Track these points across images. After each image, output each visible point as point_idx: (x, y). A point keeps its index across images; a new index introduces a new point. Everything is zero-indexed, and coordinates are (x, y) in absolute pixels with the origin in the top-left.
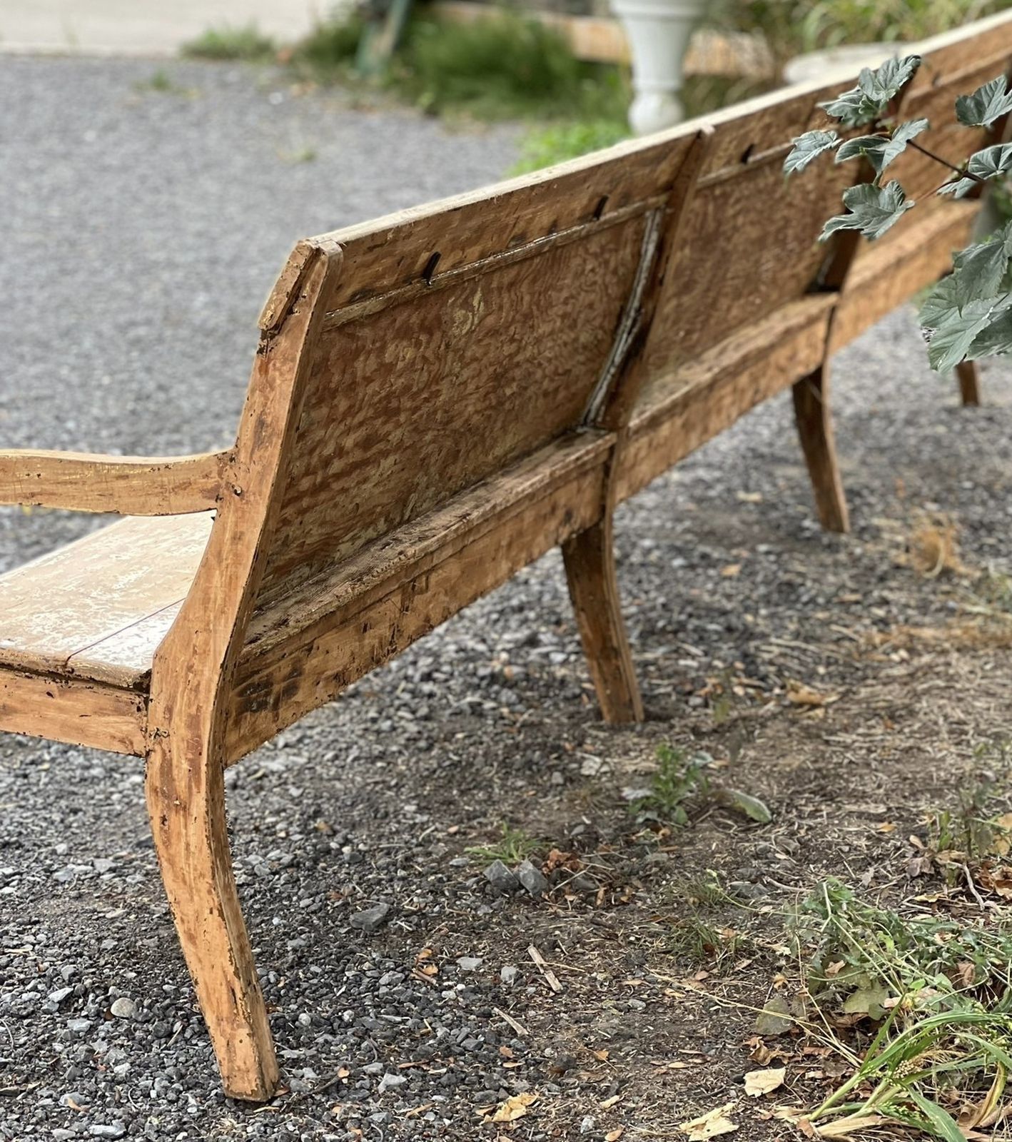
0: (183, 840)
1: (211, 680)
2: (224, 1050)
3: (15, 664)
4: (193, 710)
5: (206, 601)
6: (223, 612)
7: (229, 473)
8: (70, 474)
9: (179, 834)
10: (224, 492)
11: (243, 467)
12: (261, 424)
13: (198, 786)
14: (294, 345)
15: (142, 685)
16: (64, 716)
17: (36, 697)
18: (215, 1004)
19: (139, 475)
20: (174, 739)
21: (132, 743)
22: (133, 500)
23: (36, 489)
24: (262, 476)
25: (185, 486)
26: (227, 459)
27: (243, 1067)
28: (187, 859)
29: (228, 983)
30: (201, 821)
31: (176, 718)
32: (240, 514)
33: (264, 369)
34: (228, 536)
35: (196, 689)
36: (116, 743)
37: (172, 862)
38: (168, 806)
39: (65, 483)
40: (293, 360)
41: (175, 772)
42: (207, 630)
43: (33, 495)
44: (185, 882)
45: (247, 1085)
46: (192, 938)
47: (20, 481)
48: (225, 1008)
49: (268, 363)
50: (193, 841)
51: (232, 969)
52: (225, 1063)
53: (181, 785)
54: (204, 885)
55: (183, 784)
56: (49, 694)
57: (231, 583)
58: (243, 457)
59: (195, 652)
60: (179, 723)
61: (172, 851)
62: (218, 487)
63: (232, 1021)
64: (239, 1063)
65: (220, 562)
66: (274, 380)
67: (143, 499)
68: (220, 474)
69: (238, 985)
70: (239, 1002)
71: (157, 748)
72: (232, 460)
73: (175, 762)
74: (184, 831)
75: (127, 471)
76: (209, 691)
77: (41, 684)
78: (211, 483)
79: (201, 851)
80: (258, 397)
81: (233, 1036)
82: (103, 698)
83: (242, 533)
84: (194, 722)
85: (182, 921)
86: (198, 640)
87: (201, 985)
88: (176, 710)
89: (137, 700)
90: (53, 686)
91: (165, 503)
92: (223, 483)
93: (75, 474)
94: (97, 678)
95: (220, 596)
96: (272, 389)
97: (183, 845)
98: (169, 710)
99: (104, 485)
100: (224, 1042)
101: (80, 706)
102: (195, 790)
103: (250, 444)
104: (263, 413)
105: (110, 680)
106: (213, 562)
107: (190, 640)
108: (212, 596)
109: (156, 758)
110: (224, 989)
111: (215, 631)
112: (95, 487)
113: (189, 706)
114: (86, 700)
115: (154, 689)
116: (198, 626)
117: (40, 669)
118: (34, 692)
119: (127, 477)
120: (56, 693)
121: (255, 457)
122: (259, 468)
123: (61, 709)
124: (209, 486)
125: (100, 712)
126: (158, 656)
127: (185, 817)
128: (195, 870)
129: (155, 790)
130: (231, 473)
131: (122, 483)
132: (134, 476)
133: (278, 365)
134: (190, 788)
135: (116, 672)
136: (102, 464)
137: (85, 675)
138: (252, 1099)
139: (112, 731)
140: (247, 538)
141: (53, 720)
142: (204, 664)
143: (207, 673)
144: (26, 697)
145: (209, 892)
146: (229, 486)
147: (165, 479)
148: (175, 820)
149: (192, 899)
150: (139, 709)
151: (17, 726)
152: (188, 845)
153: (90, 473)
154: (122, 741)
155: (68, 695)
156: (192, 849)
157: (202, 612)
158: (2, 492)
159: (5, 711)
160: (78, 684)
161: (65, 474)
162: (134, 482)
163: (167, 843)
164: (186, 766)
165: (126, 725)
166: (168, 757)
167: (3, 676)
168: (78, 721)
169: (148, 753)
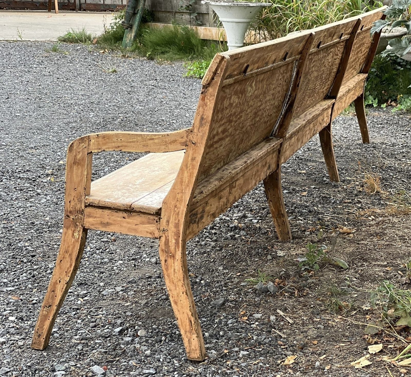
0: (173, 268)
1: (183, 210)
2: (187, 343)
3: (112, 207)
4: (177, 221)
5: (182, 182)
6: (188, 186)
7: (190, 136)
8: (133, 139)
9: (171, 266)
10: (188, 143)
11: (196, 134)
12: (202, 119)
13: (178, 248)
14: (214, 90)
15: (158, 213)
16: (129, 225)
17: (119, 219)
18: (184, 326)
19: (158, 138)
20: (170, 232)
21: (154, 234)
22: (155, 147)
23: (120, 145)
24: (202, 137)
25: (175, 141)
26: (189, 131)
27: (194, 349)
28: (174, 275)
29: (189, 318)
30: (179, 261)
31: (170, 225)
32: (194, 151)
33: (203, 99)
34: (190, 158)
35: (178, 214)
36: (148, 234)
37: (168, 276)
38: (167, 256)
39: (131, 142)
40: (214, 96)
41: (170, 244)
42: (182, 192)
43: (119, 147)
44: (173, 283)
45: (196, 355)
46: (176, 303)
47: (114, 142)
48: (188, 327)
49: (205, 97)
50: (176, 268)
51: (190, 313)
52: (188, 347)
53: (172, 248)
54: (180, 283)
55: (173, 248)
56: (124, 218)
57: (191, 175)
58: (195, 130)
59: (177, 200)
60: (171, 225)
61: (169, 272)
62: (186, 141)
63: (191, 332)
64: (193, 347)
65: (187, 168)
66: (207, 103)
67: (159, 147)
68: (187, 137)
69: (193, 319)
70: (193, 325)
71: (163, 235)
72: (191, 131)
73: (170, 240)
74: (173, 265)
75: (153, 137)
76: (183, 214)
77: (121, 214)
78: (183, 140)
79: (179, 271)
80: (201, 109)
81: (191, 338)
82: (144, 218)
83: (195, 158)
84: (177, 226)
85: (172, 297)
86: (179, 196)
87: (179, 320)
88: (170, 222)
89: (156, 218)
90: (125, 215)
91: (167, 148)
92: (188, 140)
93: (135, 139)
94: (142, 211)
95: (187, 180)
96: (206, 106)
97: (173, 270)
98: (168, 221)
99: (145, 142)
100: (187, 340)
101: (135, 222)
102: (177, 250)
103: (198, 125)
104: (203, 115)
105: (147, 212)
106: (184, 168)
107: (176, 196)
108: (184, 180)
109: (163, 239)
110: (188, 321)
111: (185, 193)
112: (141, 143)
113: (175, 220)
114: (137, 219)
115: (162, 214)
116: (179, 191)
117: (121, 208)
118: (118, 217)
119: (153, 139)
120: (126, 217)
121: (200, 130)
122: (201, 134)
123: (128, 223)
124: (183, 141)
125: (143, 223)
126: (164, 202)
127: (174, 260)
128: (177, 278)
129: (163, 250)
131: (151, 141)
132: (156, 139)
133: (208, 97)
134: (175, 249)
135: (149, 208)
136: (144, 135)
137: (138, 210)
138: (197, 360)
139: (147, 230)
140: (197, 159)
141: (125, 227)
142: (181, 205)
143: (182, 208)
144: (116, 219)
145: (182, 286)
146: (190, 141)
147: (167, 139)
148: (170, 261)
149: (176, 289)
150: (157, 222)
151: (112, 229)
152: (174, 269)
153: (139, 138)
154: (151, 233)
155: (131, 218)
156: (176, 271)
157: (180, 186)
158: (107, 146)
159: (108, 224)
160: (134, 214)
161: (130, 139)
162: (156, 141)
163: (167, 269)
164: (174, 241)
165: (152, 228)
166: (167, 238)
167: (107, 212)
168: (134, 227)
169: (160, 237)
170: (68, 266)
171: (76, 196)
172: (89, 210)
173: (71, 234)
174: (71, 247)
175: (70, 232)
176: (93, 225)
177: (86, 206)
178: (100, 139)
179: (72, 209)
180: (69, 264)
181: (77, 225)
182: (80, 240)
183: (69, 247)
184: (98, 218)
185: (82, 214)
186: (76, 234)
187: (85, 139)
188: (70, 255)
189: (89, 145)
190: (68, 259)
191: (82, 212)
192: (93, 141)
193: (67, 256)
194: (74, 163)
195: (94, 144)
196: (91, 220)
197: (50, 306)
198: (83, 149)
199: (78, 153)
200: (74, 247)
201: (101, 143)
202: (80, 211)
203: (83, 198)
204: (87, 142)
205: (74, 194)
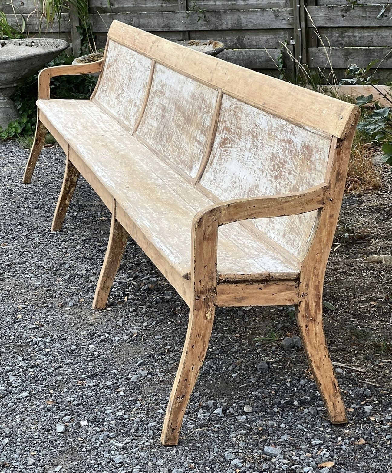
0: (314, 332)
1: (323, 271)
2: (332, 407)
3: (250, 279)
4: (317, 283)
5: (320, 242)
6: (327, 245)
7: (327, 193)
8: (266, 204)
9: (313, 330)
10: (326, 201)
11: (332, 190)
12: (338, 173)
13: (319, 311)
14: (349, 143)
15: (298, 279)
16: (266, 296)
17: (255, 291)
18: (328, 391)
19: (293, 200)
20: (310, 295)
21: (293, 300)
22: (291, 210)
23: (253, 212)
24: (339, 192)
25: (311, 201)
26: (326, 188)
27: (339, 411)
28: (316, 339)
29: (333, 381)
30: (320, 324)
31: (310, 288)
32: (332, 208)
33: (338, 153)
34: (328, 216)
35: (318, 275)
36: (287, 301)
37: (310, 341)
38: (308, 321)
39: (265, 208)
40: (349, 148)
41: (310, 308)
42: (321, 252)
43: (252, 214)
44: (315, 348)
45: (341, 418)
46: (318, 368)
47: (247, 210)
48: (332, 391)
49: (340, 151)
50: (318, 332)
51: (334, 376)
52: (333, 412)
53: (313, 312)
54: (322, 347)
55: (313, 311)
56: (260, 289)
57: (329, 233)
58: (332, 187)
59: (317, 261)
60: (311, 289)
61: (310, 337)
62: (323, 199)
63: (335, 395)
64: (338, 410)
65: (325, 227)
66: (342, 157)
67: (295, 208)
68: (324, 194)
69: (336, 381)
70: (337, 388)
71: (304, 300)
72: (328, 188)
73: (310, 304)
74: (314, 329)
75: (289, 199)
76: (322, 275)
77: (257, 285)
78: (320, 198)
79: (321, 335)
80: (337, 164)
81: (335, 401)
82: (281, 285)
83: (333, 214)
84: (317, 288)
85: (315, 362)
86: (318, 257)
87: (323, 385)
88: (310, 285)
89: (295, 284)
90: (261, 285)
91: (303, 209)
92: (325, 198)
93: (269, 204)
94: (282, 278)
95: (326, 239)
96: (342, 160)
97: (314, 334)
98: (307, 285)
99: (280, 206)
100: (332, 404)
101: (272, 291)
102: (318, 312)
103: (334, 181)
104: (339, 169)
105: (288, 278)
106: (322, 227)
107: (315, 257)
108: (323, 239)
109: (303, 304)
110: (331, 384)
111: (324, 252)
112: (276, 207)
113: (315, 282)
114: (274, 288)
115: (301, 279)
116: (318, 251)
117: (260, 279)
118: (254, 289)
119: (289, 201)
120: (263, 288)
121: (337, 186)
122: (338, 189)
123: (265, 294)
124: (320, 199)
125: (281, 291)
126: (303, 266)
127: (314, 323)
128: (319, 342)
129: (303, 316)
130: (328, 193)
131: (287, 204)
132: (291, 201)
133: (344, 151)
134: (316, 312)
135: (289, 274)
136: (279, 198)
137: (277, 278)
138: (344, 422)
139: (285, 297)
140: (335, 215)
141: (262, 298)
142: (320, 265)
143: (321, 268)
144: (251, 292)
145: (325, 349)
146: (328, 198)
147: (303, 200)
148: (311, 325)
149: (318, 354)
150: (296, 287)
151: (247, 303)
152: (316, 334)
153: (274, 202)
154: (290, 300)
155: (267, 287)
156: (318, 335)
157: (319, 246)
158: (239, 216)
159: (243, 298)
160: (271, 283)
161: (264, 204)
162: (291, 203)
163: (308, 335)
164: (314, 304)
165: (291, 294)
166: (307, 303)
167: (241, 285)
168: (272, 296)
169: (300, 303)
170: (201, 350)
171: (207, 274)
172: (221, 286)
173: (203, 316)
174: (203, 329)
175: (202, 313)
176: (226, 302)
177: (218, 284)
178: (232, 209)
179: (203, 289)
180: (202, 347)
181: (209, 305)
182: (212, 321)
183: (201, 330)
184: (232, 293)
185: (214, 292)
186: (208, 315)
187: (215, 211)
188: (203, 338)
189: (220, 216)
190: (201, 343)
191: (214, 290)
192: (223, 212)
193: (199, 339)
194: (203, 239)
195: (225, 215)
196: (224, 297)
197: (183, 396)
198: (213, 222)
199: (208, 227)
200: (206, 329)
201: (232, 213)
202: (211, 289)
203: (214, 275)
204: (217, 215)
205: (204, 272)
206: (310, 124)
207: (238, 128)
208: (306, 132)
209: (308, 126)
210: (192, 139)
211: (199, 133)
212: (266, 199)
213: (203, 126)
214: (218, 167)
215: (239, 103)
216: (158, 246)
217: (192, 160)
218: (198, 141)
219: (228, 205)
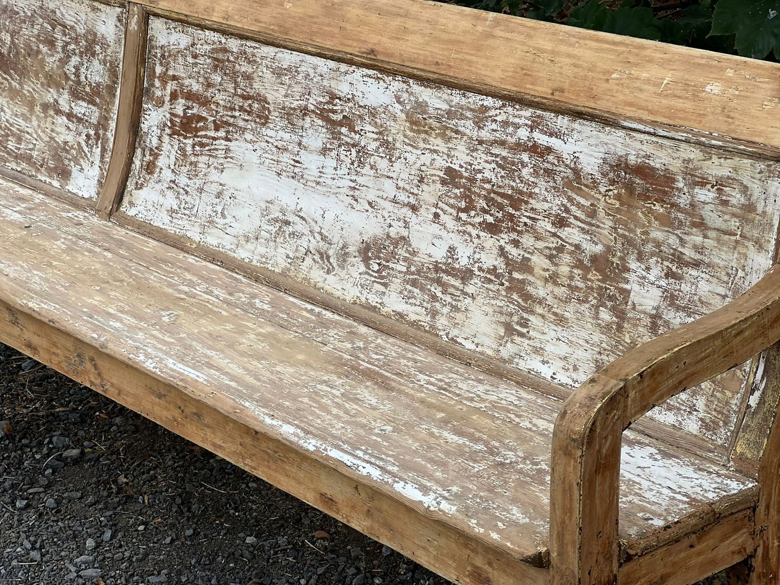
8: (705, 351)
16: (700, 559)
17: (682, 555)
19: (749, 326)
20: (770, 527)
21: (745, 550)
22: (745, 349)
23: (682, 376)
25: (778, 318)
31: (771, 510)
36: (736, 556)
39: (702, 359)
41: (770, 553)
43: (680, 383)
47: (673, 376)
53: (773, 560)
56: (692, 546)
60: (773, 513)
67: (751, 344)
71: (761, 542)
73: (770, 546)
75: (742, 326)
77: (685, 541)
88: (771, 504)
89: (749, 512)
90: (693, 538)
91: (765, 340)
93: (709, 348)
94: (735, 511)
98: (768, 507)
99: (727, 348)
101: (711, 542)
109: (760, 552)
112: (720, 353)
113: (779, 495)
114: (715, 534)
118: (680, 551)
119: (742, 331)
120: (696, 542)
123: (699, 554)
125: (725, 538)
127: (775, 583)
129: (759, 577)
131: (739, 338)
132: (746, 328)
134: (778, 559)
137: (728, 513)
139: (732, 548)
141: (693, 566)
144: (676, 559)
147: (766, 320)
150: (750, 519)
153: (718, 342)
154: (739, 553)
155: (703, 539)
158: (659, 393)
159: (663, 580)
160: (710, 526)
161: (701, 352)
162: (746, 334)
164: (776, 543)
165: (740, 538)
166: (767, 544)
167: (660, 552)
168: (710, 555)
169: (756, 550)
171: (601, 551)
172: (625, 568)
177: (621, 564)
178: (646, 382)
184: (644, 576)
187: (618, 397)
189: (625, 407)
191: (614, 582)
192: (632, 394)
194: (596, 471)
195: (634, 401)
198: (614, 424)
199: (603, 441)
201: (646, 391)
203: (615, 546)
204: (622, 405)
205: (596, 548)
206: (645, 116)
207: (245, 98)
208: (621, 133)
209: (640, 121)
210: (38, 109)
211: (66, 96)
212: (706, 339)
213: (79, 83)
214: (183, 180)
215: (234, 44)
216: (312, 448)
217: (56, 154)
218: (70, 116)
219: (641, 375)
